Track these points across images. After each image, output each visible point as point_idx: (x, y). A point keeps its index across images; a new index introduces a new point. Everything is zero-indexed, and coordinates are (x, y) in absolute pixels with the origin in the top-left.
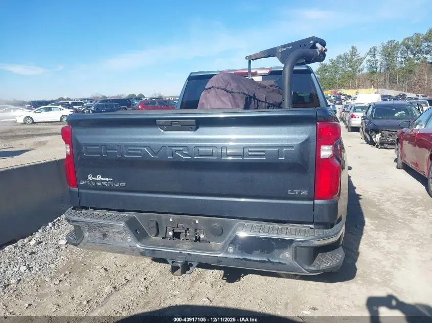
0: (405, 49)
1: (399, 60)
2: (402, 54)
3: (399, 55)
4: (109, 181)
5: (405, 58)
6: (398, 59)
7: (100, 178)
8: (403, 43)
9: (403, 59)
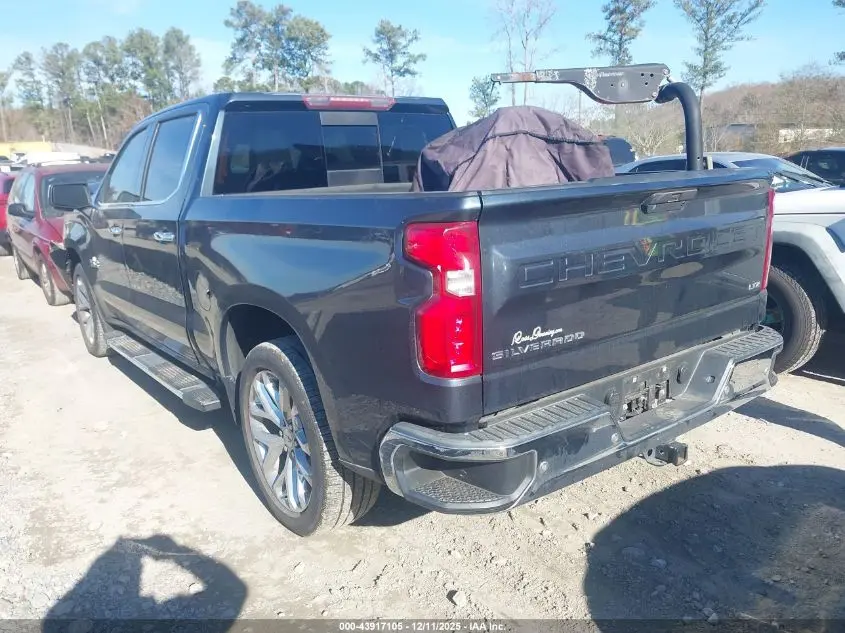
0: (92, 64)
1: (85, 86)
2: (88, 74)
3: (82, 74)
4: (556, 336)
5: (96, 83)
6: (82, 84)
7: (540, 335)
8: (86, 53)
9: (92, 85)
